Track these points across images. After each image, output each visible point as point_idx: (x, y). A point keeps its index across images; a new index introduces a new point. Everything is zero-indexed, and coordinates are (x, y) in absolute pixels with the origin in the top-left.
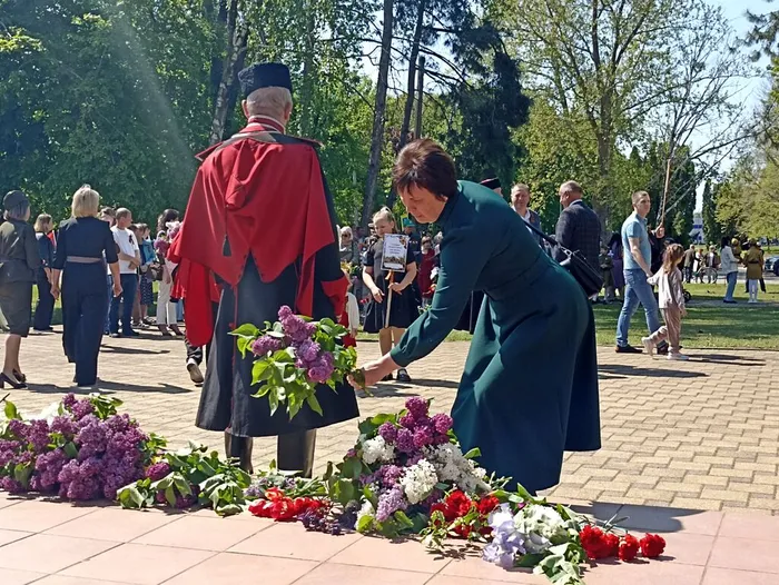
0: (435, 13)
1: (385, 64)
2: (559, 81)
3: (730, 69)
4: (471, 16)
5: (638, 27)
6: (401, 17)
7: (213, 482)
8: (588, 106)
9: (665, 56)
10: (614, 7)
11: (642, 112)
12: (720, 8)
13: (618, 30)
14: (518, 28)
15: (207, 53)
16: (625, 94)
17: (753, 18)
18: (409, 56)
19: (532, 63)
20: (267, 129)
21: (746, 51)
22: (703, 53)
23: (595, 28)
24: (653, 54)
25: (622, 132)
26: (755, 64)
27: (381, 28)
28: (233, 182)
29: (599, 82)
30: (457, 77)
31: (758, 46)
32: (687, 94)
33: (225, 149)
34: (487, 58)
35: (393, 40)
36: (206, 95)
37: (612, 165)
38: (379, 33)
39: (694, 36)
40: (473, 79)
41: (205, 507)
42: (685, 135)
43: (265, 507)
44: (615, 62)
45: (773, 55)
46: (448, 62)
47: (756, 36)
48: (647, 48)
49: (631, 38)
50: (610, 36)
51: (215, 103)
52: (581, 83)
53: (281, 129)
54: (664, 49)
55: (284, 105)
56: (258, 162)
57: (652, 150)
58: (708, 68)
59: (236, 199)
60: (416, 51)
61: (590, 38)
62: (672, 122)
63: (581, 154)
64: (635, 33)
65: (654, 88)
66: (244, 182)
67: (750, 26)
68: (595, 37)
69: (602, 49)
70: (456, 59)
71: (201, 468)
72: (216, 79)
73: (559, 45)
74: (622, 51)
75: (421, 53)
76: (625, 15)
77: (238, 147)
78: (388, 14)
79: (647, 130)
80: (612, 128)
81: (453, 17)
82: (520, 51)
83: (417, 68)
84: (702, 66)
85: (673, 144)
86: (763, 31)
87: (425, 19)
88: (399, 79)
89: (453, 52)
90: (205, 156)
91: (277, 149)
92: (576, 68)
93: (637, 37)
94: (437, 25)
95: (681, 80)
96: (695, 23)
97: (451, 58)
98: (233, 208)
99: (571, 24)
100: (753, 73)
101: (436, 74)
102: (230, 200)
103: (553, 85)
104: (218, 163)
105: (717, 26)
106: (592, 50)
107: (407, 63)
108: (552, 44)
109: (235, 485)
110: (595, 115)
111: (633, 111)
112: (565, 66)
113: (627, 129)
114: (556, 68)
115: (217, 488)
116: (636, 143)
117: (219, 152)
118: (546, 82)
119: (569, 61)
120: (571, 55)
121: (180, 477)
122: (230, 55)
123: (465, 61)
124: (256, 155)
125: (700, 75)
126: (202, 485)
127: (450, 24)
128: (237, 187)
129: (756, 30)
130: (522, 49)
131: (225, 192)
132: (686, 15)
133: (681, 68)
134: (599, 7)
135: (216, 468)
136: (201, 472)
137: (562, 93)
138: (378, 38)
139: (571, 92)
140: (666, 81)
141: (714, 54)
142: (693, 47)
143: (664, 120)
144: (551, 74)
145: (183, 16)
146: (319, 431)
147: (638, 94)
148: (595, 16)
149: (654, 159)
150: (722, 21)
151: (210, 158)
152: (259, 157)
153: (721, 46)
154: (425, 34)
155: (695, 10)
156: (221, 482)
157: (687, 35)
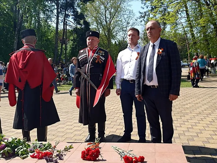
0: (69, 11)
1: (57, 23)
2: (98, 27)
3: (135, 24)
4: (78, 12)
5: (115, 14)
6: (61, 12)
7: (19, 149)
8: (105, 32)
9: (121, 21)
10: (109, 10)
11: (117, 34)
12: (132, 10)
13: (110, 15)
14: (88, 14)
15: (12, 21)
16: (113, 29)
17: (140, 13)
18: (63, 21)
19: (92, 22)
20: (29, 47)
21: (139, 20)
22: (129, 20)
23: (105, 15)
24: (118, 20)
25: (112, 38)
26: (141, 23)
27: (56, 14)
28: (21, 62)
29: (107, 27)
30: (75, 26)
31: (142, 19)
32: (126, 29)
33: (18, 53)
34: (82, 22)
35: (59, 18)
36: (13, 31)
37: (111, 45)
38: (56, 15)
39: (127, 16)
40: (79, 26)
41: (17, 156)
42: (126, 38)
43: (35, 155)
44: (110, 22)
45: (145, 21)
46: (73, 23)
47: (141, 17)
48: (117, 19)
49: (113, 17)
50: (109, 16)
51: (15, 32)
52: (103, 27)
53: (34, 47)
54: (121, 19)
55: (34, 40)
56: (28, 56)
57: (119, 42)
58: (131, 24)
59: (22, 67)
60: (65, 20)
61: (104, 17)
62: (123, 36)
63: (104, 43)
64: (114, 16)
65: (119, 28)
66: (24, 62)
67: (140, 15)
68: (106, 17)
69: (107, 19)
70: (75, 22)
71: (15, 144)
72: (15, 27)
73: (98, 18)
74: (112, 20)
75: (66, 21)
76: (112, 12)
77: (22, 52)
78: (58, 11)
79: (118, 37)
80: (110, 37)
81: (73, 12)
82: (89, 20)
83: (65, 24)
84: (129, 23)
85: (124, 40)
86: (142, 16)
87: (66, 12)
88: (61, 27)
89: (74, 20)
90: (12, 54)
91: (33, 53)
92: (102, 24)
93: (115, 16)
94: (69, 14)
95: (125, 26)
96: (127, 14)
97: (73, 22)
98: (21, 69)
99: (100, 14)
100: (140, 25)
101: (70, 25)
102: (20, 67)
103: (97, 28)
104: (16, 56)
105: (132, 14)
106: (105, 19)
107: (63, 23)
108: (96, 18)
109: (26, 149)
110: (106, 34)
111: (115, 33)
112: (99, 23)
113: (114, 37)
114: (97, 24)
115: (20, 151)
116: (116, 40)
117: (16, 54)
118: (95, 27)
119: (100, 22)
120: (100, 21)
121: (9, 149)
122: (18, 21)
123: (76, 23)
124: (27, 54)
125: (129, 25)
126: (16, 150)
127: (72, 14)
128: (22, 63)
129: (141, 15)
130: (89, 19)
131: (18, 64)
132: (125, 12)
133: (125, 24)
134: (106, 10)
135: (20, 144)
136: (15, 146)
137: (99, 29)
138: (55, 17)
139: (101, 29)
140: (121, 26)
141: (132, 20)
142: (127, 19)
143: (121, 35)
144: (96, 25)
145: (5, 11)
146: (48, 127)
147: (116, 29)
148: (105, 11)
149: (120, 44)
150: (133, 13)
151: (14, 55)
152: (28, 55)
153: (133, 19)
154: (67, 16)
155: (127, 11)
156: (22, 148)
157: (125, 16)
